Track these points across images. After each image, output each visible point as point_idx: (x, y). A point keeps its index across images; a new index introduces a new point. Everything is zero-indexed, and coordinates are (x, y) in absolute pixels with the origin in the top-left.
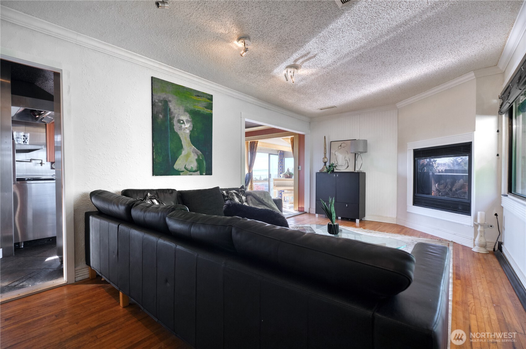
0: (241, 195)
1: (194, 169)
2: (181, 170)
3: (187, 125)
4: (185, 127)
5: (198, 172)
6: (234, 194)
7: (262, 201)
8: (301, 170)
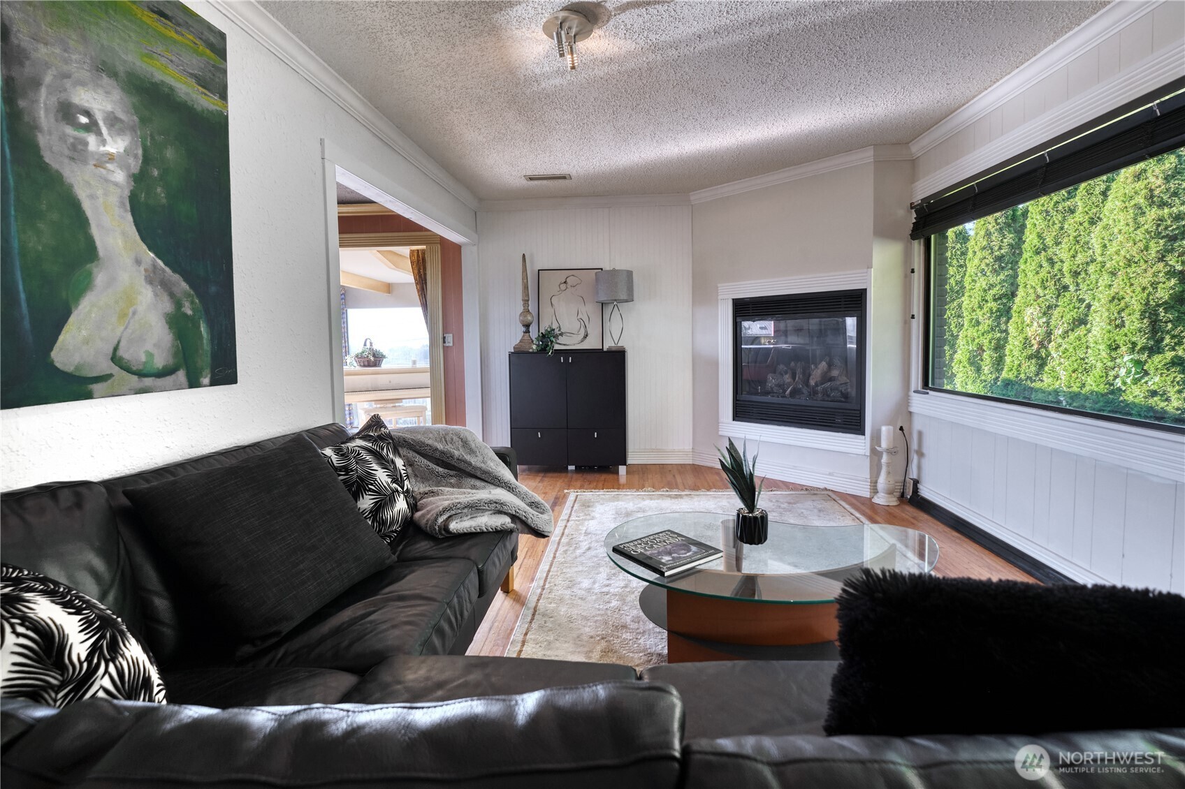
0: (391, 456)
1: (160, 362)
2: (95, 374)
3: (116, 145)
4: (102, 149)
5: (181, 375)
6: (364, 454)
7: (462, 466)
8: (451, 344)
